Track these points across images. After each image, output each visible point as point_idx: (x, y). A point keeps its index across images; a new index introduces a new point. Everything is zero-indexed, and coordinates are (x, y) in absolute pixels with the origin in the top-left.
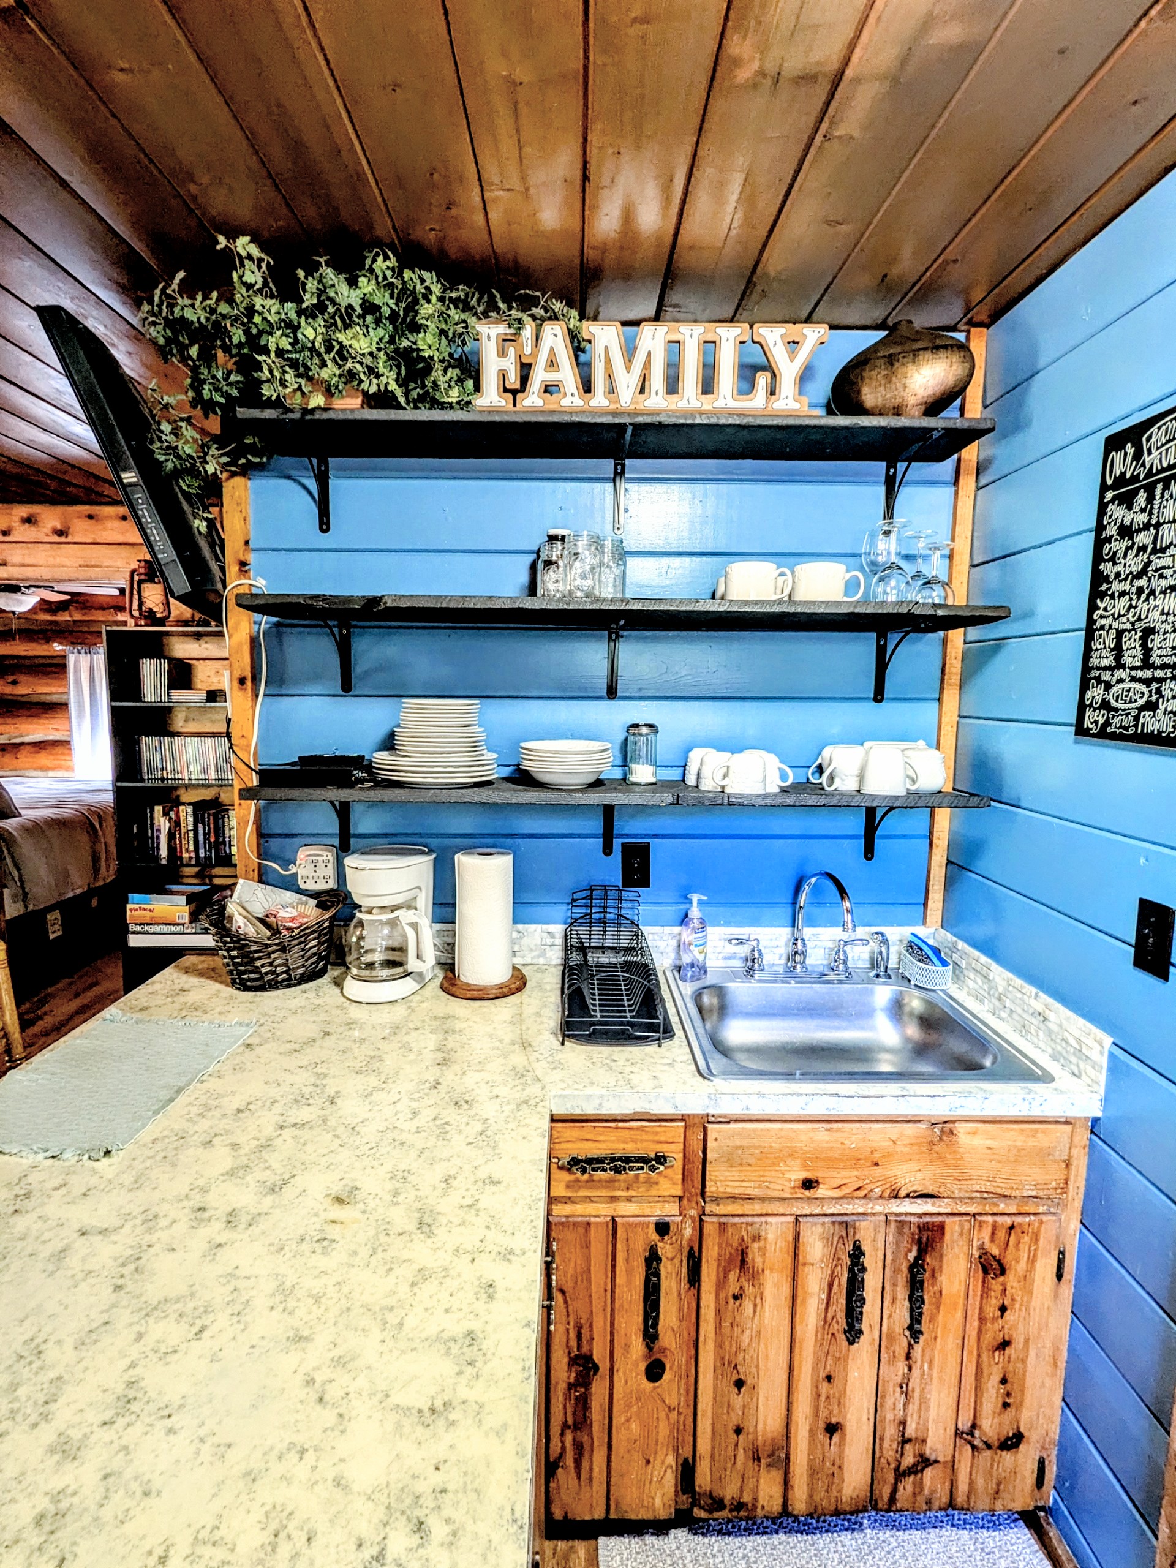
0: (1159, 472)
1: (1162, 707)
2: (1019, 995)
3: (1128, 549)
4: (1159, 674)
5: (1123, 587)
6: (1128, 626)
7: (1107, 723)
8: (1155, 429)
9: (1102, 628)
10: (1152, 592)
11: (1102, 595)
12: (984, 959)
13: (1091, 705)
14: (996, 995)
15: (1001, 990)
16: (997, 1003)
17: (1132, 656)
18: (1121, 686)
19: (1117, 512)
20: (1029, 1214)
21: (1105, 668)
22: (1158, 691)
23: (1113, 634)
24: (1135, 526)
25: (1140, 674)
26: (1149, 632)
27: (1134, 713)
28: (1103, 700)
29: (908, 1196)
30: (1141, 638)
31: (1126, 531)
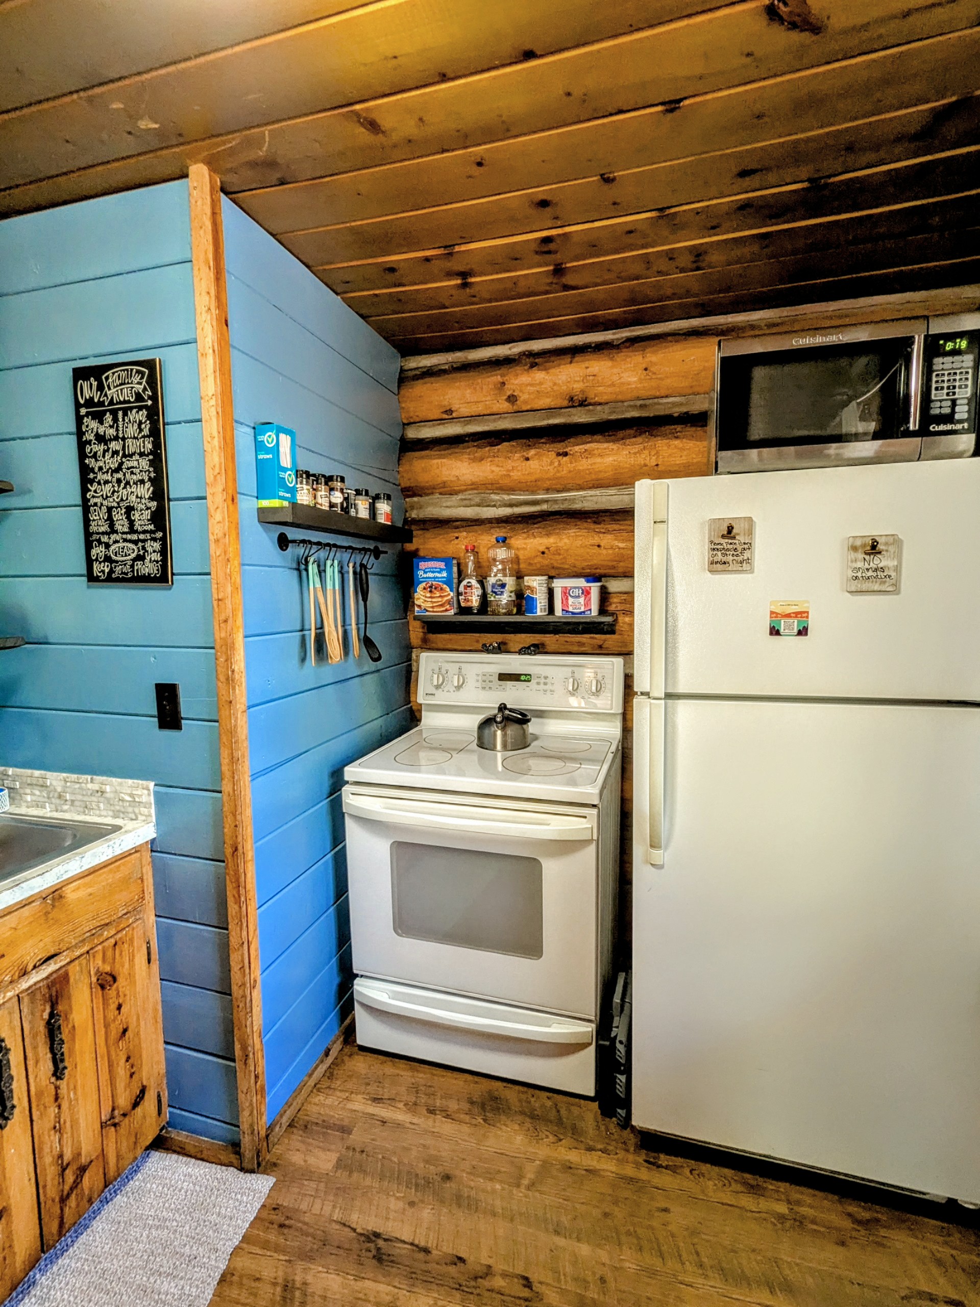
0: (118, 403)
1: (148, 558)
2: (77, 786)
3: (105, 451)
4: (142, 537)
5: (108, 477)
6: (116, 505)
7: (112, 571)
8: (110, 372)
9: (96, 504)
10: (128, 483)
11: (92, 482)
12: (37, 773)
13: (97, 560)
14: (56, 795)
15: (59, 789)
16: (58, 801)
17: (121, 524)
18: (117, 545)
19: (92, 424)
20: (124, 929)
21: (103, 533)
22: (144, 548)
23: (104, 509)
24: (107, 437)
25: (129, 537)
26: (130, 509)
27: (130, 563)
28: (106, 555)
29: (35, 967)
30: (125, 513)
31: (101, 439)
